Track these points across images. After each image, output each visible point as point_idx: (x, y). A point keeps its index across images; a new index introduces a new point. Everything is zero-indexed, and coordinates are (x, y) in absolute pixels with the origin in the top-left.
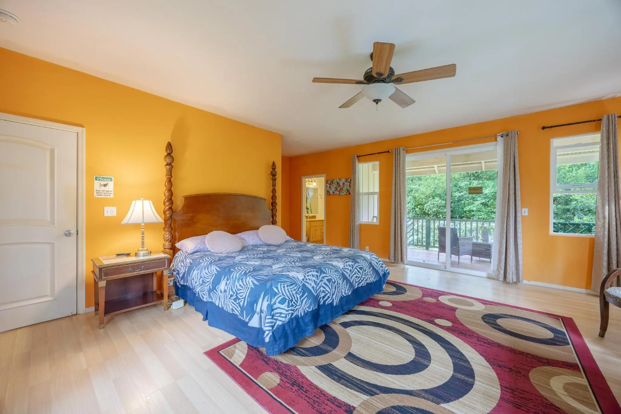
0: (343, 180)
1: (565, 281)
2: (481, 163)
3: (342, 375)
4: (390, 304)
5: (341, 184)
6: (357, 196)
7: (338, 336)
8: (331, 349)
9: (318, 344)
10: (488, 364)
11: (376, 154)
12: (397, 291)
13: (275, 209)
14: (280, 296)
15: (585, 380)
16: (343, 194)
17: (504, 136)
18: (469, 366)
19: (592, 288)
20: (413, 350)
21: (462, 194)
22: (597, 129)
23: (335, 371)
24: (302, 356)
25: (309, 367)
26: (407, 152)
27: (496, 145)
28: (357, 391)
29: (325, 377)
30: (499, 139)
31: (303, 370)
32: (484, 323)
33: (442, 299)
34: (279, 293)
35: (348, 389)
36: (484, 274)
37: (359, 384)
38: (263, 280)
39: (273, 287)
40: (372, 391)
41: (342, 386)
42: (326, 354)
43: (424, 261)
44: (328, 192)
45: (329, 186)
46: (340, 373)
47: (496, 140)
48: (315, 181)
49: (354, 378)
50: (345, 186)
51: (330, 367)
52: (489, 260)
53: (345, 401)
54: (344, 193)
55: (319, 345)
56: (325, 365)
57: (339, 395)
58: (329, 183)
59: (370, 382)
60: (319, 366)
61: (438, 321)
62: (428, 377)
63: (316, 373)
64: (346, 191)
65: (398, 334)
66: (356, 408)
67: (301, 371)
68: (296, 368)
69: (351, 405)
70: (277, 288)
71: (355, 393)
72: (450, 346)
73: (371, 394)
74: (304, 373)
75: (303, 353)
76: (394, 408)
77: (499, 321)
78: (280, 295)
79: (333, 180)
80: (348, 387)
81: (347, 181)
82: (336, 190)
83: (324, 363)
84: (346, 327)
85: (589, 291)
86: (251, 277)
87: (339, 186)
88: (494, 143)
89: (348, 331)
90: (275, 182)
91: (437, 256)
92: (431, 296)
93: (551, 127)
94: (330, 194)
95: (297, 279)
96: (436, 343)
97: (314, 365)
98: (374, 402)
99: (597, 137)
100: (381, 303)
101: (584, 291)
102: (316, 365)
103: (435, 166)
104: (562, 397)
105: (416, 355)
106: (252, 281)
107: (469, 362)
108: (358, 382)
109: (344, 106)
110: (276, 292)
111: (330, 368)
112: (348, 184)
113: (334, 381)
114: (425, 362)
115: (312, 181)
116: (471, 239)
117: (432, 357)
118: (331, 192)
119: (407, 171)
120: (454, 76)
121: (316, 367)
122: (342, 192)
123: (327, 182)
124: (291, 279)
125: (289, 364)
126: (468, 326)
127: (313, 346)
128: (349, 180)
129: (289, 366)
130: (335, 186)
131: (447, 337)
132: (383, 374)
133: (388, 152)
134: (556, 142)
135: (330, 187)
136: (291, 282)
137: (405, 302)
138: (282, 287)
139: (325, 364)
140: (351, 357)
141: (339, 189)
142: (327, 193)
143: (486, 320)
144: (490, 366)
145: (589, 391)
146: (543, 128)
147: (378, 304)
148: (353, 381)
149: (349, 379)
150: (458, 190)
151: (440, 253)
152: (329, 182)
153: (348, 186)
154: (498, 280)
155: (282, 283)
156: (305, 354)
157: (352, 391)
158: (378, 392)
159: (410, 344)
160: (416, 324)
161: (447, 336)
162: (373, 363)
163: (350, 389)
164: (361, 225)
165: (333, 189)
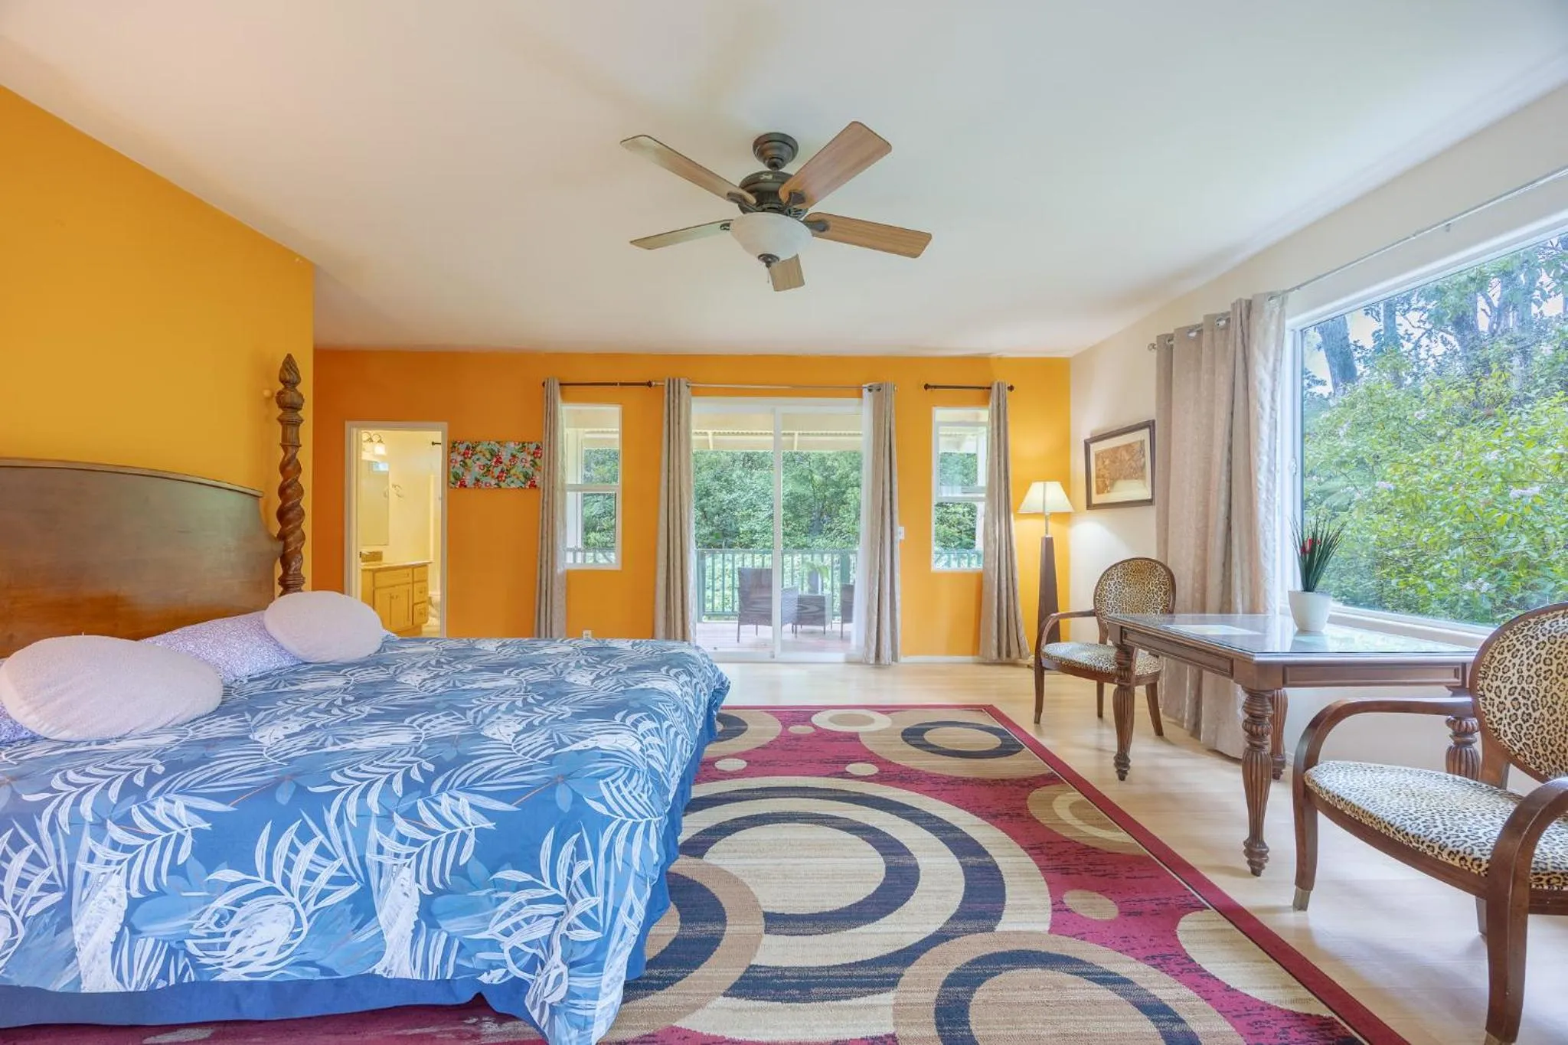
0: (512, 445)
1: (950, 651)
2: (794, 434)
3: (799, 977)
4: (741, 764)
5: (505, 457)
6: (558, 494)
7: (701, 886)
8: (718, 928)
9: (676, 931)
10: (979, 819)
11: (616, 384)
12: (726, 728)
13: (298, 533)
14: (622, 823)
15: (1078, 793)
16: (513, 486)
17: (874, 391)
18: (964, 836)
19: (981, 653)
20: (871, 847)
21: (734, 495)
22: (985, 401)
23: (777, 977)
24: (660, 988)
25: (710, 1006)
26: (696, 392)
27: (861, 404)
28: (863, 995)
29: (770, 1009)
30: (865, 392)
31: (700, 1023)
32: (914, 749)
33: (821, 720)
34: (615, 813)
35: (843, 1002)
36: (840, 657)
37: (850, 977)
38: (528, 790)
39: (586, 800)
40: (887, 976)
41: (826, 1003)
42: (718, 948)
43: (715, 648)
44: (457, 477)
45: (459, 458)
46: (793, 977)
47: (860, 395)
48: (380, 441)
49: (829, 968)
50: (519, 464)
51: (758, 975)
52: (821, 628)
53: (864, 1036)
54: (514, 483)
55: (678, 935)
56: (741, 978)
57: (842, 1031)
58: (458, 451)
59: (865, 959)
60: (731, 988)
61: (852, 768)
62: (937, 888)
63: (740, 1010)
64: (523, 479)
65: (816, 823)
66: (894, 1034)
67: (699, 1031)
68: (679, 1030)
69: (883, 1035)
70: (602, 800)
71: (862, 1001)
72: (911, 811)
73: (890, 983)
74: (713, 1033)
75: (658, 978)
76: (951, 986)
77: (929, 737)
78: (619, 819)
79: (478, 443)
80: (838, 999)
81: (523, 449)
82: (488, 472)
83: (735, 974)
84: (701, 856)
85: (976, 658)
86: (454, 792)
87: (499, 462)
88: (857, 400)
89: (713, 861)
90: (297, 433)
91: (736, 634)
92: (797, 722)
93: (935, 387)
94: (463, 485)
95: (628, 752)
96: (887, 814)
97: (717, 995)
98: (911, 998)
99: (984, 414)
100: (720, 765)
101: (969, 658)
102: (722, 992)
103: (710, 432)
104: (1082, 828)
105: (881, 854)
106: (472, 806)
107: (958, 829)
108: (846, 973)
109: (645, 243)
110: (603, 816)
111: (761, 978)
112: (529, 458)
113: (798, 1004)
114: (908, 861)
115: (371, 440)
116: (795, 589)
117: (908, 846)
118: (469, 480)
119: (694, 438)
120: (916, 257)
121: (725, 995)
122: (508, 480)
123: (452, 447)
124: (619, 757)
125: (647, 1032)
126: (902, 763)
127: (665, 943)
128: (532, 448)
129: (651, 1039)
130: (483, 461)
131: (892, 796)
132: (868, 926)
133: (649, 384)
134: (941, 414)
135: (464, 464)
136: (626, 769)
137: (763, 748)
138: (614, 791)
139: (740, 974)
140: (776, 922)
141: (497, 471)
142: (452, 479)
143: (913, 742)
144: (985, 822)
145: (1092, 808)
146: (927, 387)
147: (717, 770)
148: (832, 977)
149: (824, 977)
150: (723, 487)
151: (741, 627)
152: (462, 448)
153: (528, 465)
154: (867, 663)
155: (609, 780)
156: (665, 979)
157: (854, 1002)
158: (895, 970)
159: (854, 837)
160: (824, 789)
161: (891, 794)
162: (831, 913)
163: (847, 998)
164: (569, 575)
165: (476, 471)
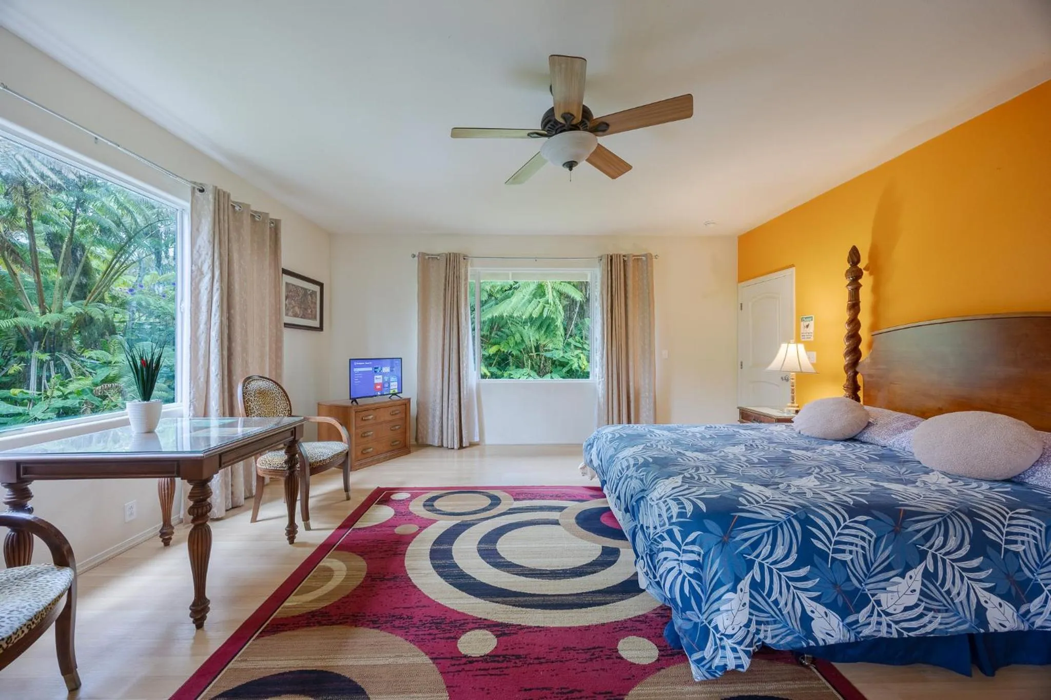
20: (502, 554)
62: (474, 535)
105: (496, 550)
114: (483, 546)
